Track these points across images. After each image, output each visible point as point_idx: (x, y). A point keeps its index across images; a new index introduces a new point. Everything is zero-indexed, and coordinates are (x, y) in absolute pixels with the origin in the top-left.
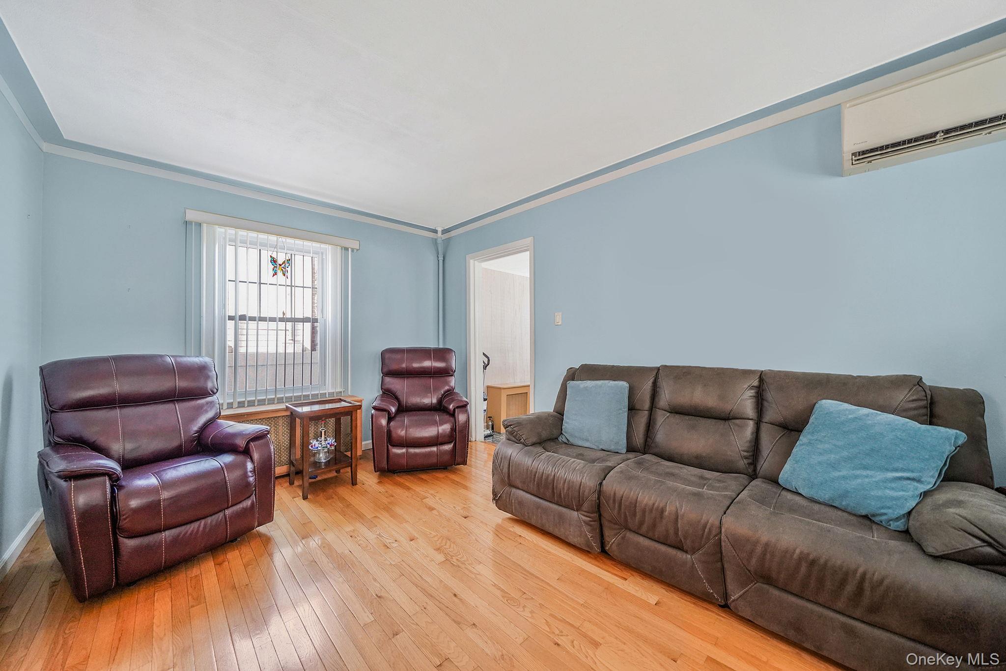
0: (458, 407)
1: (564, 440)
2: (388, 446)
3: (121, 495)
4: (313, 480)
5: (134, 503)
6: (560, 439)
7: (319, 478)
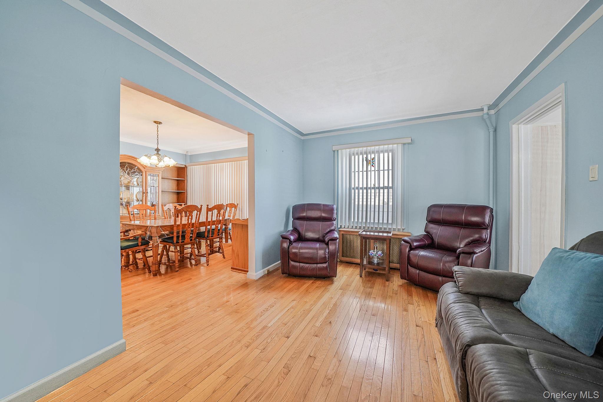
0: (463, 253)
1: (518, 307)
2: (408, 266)
3: (291, 247)
4: (375, 271)
5: (294, 251)
6: (515, 303)
7: (378, 272)
